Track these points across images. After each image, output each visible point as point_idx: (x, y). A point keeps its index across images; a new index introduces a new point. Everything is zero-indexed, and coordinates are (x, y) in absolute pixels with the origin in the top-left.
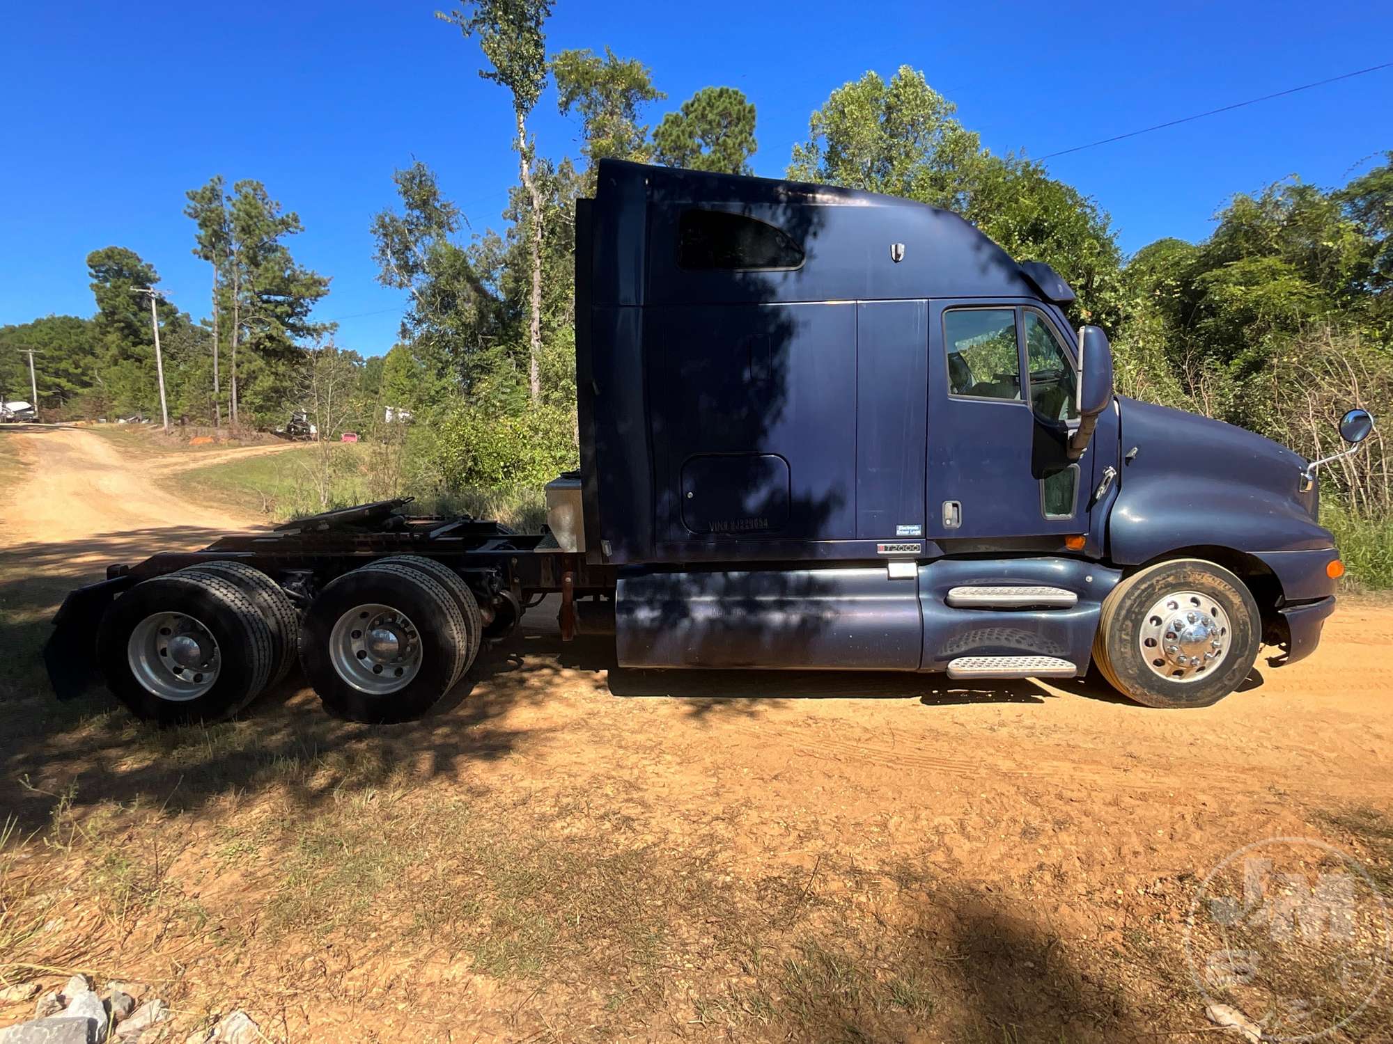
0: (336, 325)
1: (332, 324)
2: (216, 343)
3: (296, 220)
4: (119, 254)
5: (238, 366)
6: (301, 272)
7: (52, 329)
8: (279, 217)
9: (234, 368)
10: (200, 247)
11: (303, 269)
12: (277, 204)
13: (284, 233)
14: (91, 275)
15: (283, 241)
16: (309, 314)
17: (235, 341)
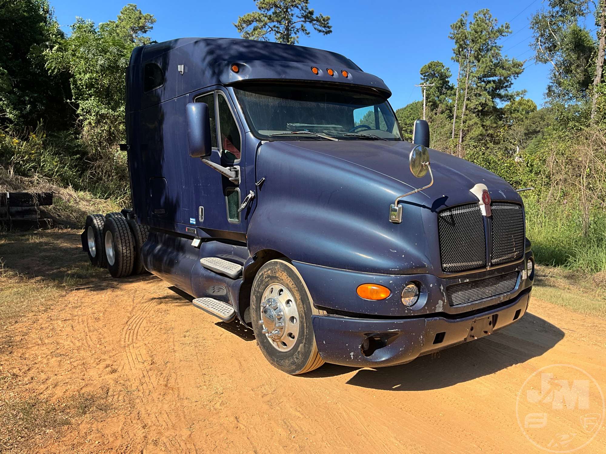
0: (525, 91)
1: (522, 91)
2: (455, 110)
3: (507, 27)
4: (434, 65)
5: (464, 122)
6: (506, 60)
7: (412, 109)
8: (496, 28)
9: (462, 124)
10: (455, 55)
11: (507, 58)
12: (496, 20)
13: (500, 37)
14: (422, 79)
15: (499, 42)
16: (512, 86)
17: (464, 108)
